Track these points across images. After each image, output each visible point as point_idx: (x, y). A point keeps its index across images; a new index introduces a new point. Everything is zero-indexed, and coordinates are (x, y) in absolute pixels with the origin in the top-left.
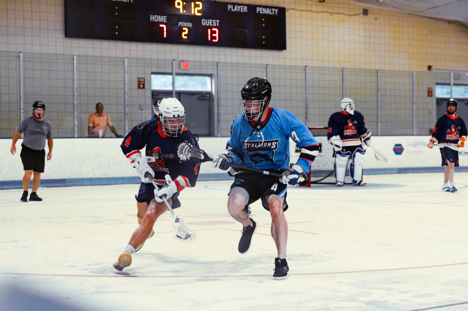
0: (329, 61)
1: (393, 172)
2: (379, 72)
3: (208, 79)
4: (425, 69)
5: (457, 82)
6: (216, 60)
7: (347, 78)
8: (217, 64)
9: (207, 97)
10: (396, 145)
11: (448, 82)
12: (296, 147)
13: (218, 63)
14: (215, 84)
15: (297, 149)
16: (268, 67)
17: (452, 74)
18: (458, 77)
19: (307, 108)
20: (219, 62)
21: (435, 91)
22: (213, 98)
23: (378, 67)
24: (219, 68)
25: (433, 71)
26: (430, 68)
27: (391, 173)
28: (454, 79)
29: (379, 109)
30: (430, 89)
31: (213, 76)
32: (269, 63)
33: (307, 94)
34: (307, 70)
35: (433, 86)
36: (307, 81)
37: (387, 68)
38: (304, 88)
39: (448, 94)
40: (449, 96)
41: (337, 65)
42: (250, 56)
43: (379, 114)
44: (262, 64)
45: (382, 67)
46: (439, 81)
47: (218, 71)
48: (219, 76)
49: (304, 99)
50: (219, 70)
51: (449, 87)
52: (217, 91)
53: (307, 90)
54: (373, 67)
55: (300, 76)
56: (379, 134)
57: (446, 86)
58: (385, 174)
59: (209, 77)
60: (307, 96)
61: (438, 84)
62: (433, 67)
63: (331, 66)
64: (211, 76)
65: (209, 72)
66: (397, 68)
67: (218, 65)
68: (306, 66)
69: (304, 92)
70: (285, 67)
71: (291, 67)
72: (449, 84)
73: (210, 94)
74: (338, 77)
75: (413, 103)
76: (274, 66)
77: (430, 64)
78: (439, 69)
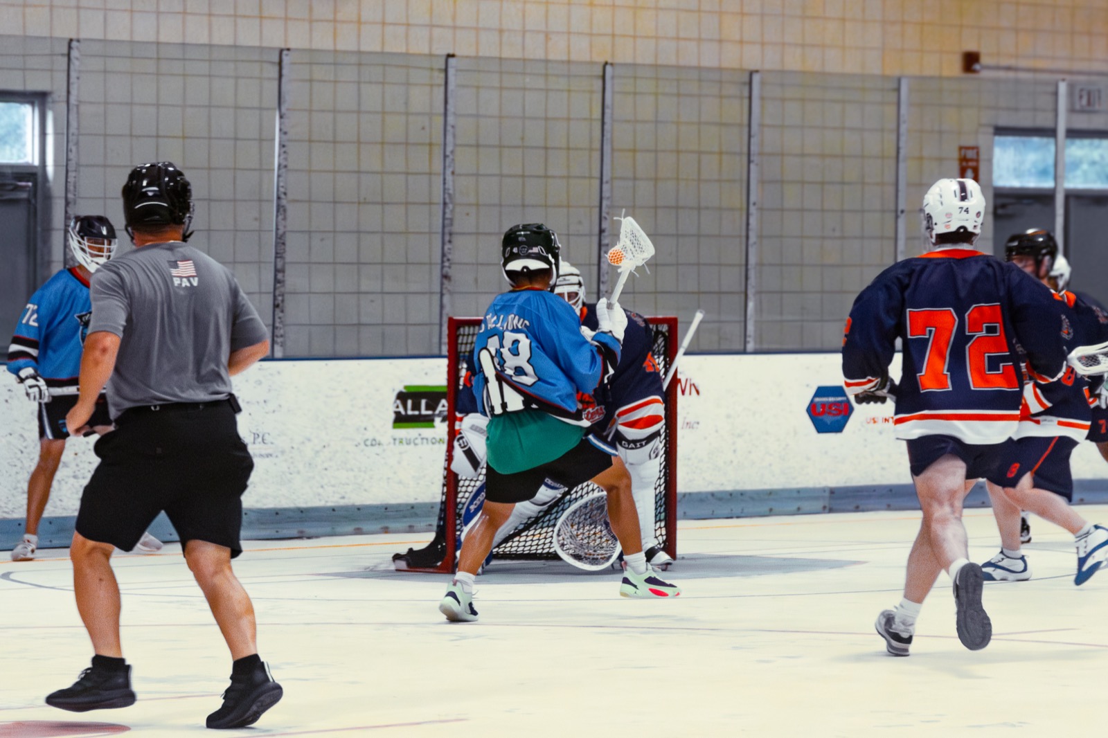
0: (547, 35)
1: (806, 505)
2: (756, 78)
3: (27, 114)
4: (954, 67)
5: (1082, 122)
6: (65, 30)
7: (620, 106)
8: (70, 48)
9: (22, 189)
10: (821, 391)
11: (1043, 121)
12: (398, 402)
13: (74, 44)
14: (56, 133)
15: (403, 412)
16: (286, 60)
17: (1063, 88)
18: (1086, 99)
19: (447, 235)
20: (78, 41)
21: (990, 161)
22: (48, 197)
23: (752, 58)
24: (75, 64)
25: (985, 74)
26: (970, 61)
27: (799, 512)
28: (1072, 110)
29: (752, 239)
30: (970, 154)
31: (49, 99)
32: (292, 45)
33: (449, 178)
34: (451, 72)
35: (982, 140)
36: (451, 119)
37: (793, 61)
38: (438, 152)
39: (1043, 173)
40: (1048, 184)
41: (581, 50)
42: (210, 15)
43: (753, 260)
44: (261, 49)
45: (770, 60)
46: (1005, 120)
47: (73, 80)
48: (73, 100)
49: (438, 197)
50: (73, 75)
51: (1050, 142)
52: (66, 166)
53: (448, 161)
54: (732, 58)
55: (424, 98)
56: (750, 347)
57: (1036, 140)
58: (771, 513)
59: (32, 104)
60: (449, 184)
61: (1001, 131)
62: (984, 60)
63: (557, 52)
64: (38, 99)
65: (36, 84)
66: (834, 63)
67: (74, 53)
68: (450, 56)
69: (438, 166)
70: (361, 59)
71: (385, 60)
72: (1050, 132)
73: (31, 176)
74: (586, 105)
75: (897, 214)
76: (312, 56)
77: (971, 47)
78: (1009, 68)
